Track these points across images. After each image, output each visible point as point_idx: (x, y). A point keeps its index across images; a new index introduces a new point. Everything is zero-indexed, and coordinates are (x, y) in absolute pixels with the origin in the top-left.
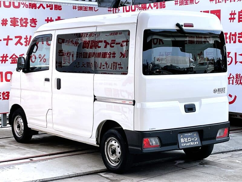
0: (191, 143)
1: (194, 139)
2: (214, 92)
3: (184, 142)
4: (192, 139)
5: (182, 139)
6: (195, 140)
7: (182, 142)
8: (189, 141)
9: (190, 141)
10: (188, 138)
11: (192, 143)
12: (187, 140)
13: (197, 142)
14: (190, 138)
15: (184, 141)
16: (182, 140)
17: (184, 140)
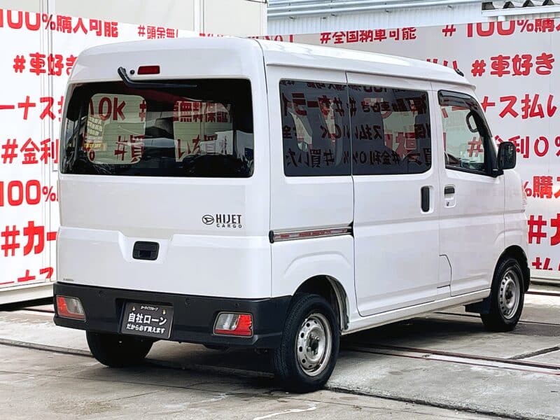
0: (147, 329)
1: (158, 320)
2: (205, 221)
3: (133, 321)
4: (153, 320)
5: (132, 314)
6: (160, 324)
7: (129, 320)
8: (145, 322)
9: (149, 322)
10: (146, 316)
11: (150, 328)
12: (143, 320)
13: (163, 330)
14: (150, 317)
15: (135, 320)
16: (132, 317)
17: (136, 317)
